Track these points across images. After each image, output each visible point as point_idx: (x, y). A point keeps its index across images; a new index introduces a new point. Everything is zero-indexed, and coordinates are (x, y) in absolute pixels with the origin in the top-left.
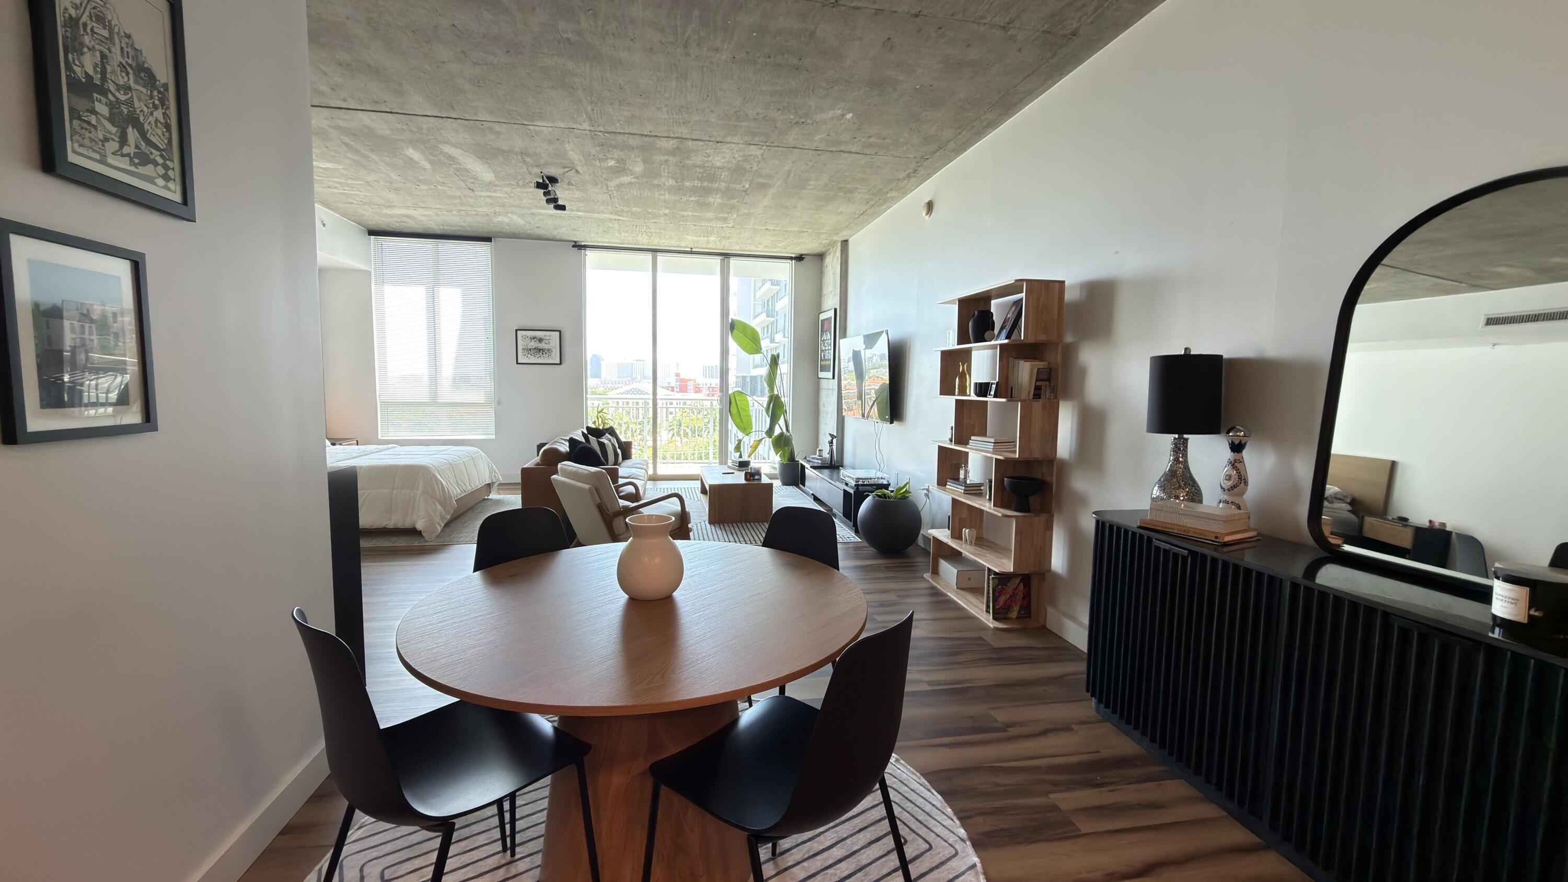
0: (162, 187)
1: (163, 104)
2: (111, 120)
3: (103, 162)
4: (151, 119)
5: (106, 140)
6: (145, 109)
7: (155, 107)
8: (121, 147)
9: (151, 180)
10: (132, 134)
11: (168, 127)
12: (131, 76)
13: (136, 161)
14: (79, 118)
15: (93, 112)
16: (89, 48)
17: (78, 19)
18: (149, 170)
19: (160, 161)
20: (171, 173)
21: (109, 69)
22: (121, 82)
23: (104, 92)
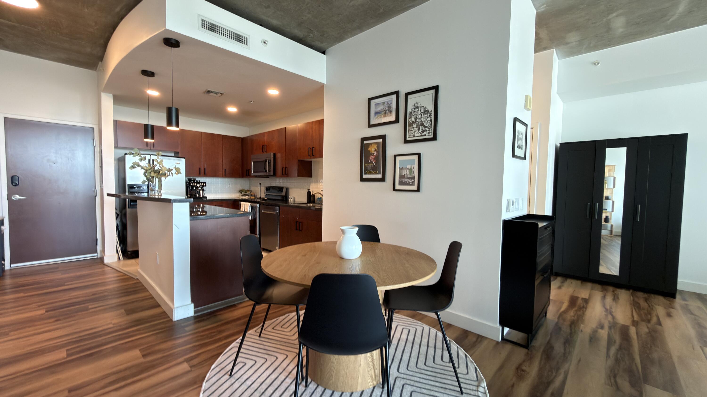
0: (428, 135)
1: (430, 115)
2: (417, 127)
3: (414, 137)
4: (427, 121)
5: (415, 132)
6: (425, 120)
7: (428, 118)
8: (418, 132)
9: (425, 135)
10: (421, 127)
11: (431, 120)
12: (422, 115)
13: (421, 133)
14: (410, 130)
15: (413, 128)
16: (413, 116)
17: (412, 112)
18: (425, 133)
19: (428, 130)
20: (430, 131)
21: (417, 117)
22: (420, 117)
23: (415, 122)
